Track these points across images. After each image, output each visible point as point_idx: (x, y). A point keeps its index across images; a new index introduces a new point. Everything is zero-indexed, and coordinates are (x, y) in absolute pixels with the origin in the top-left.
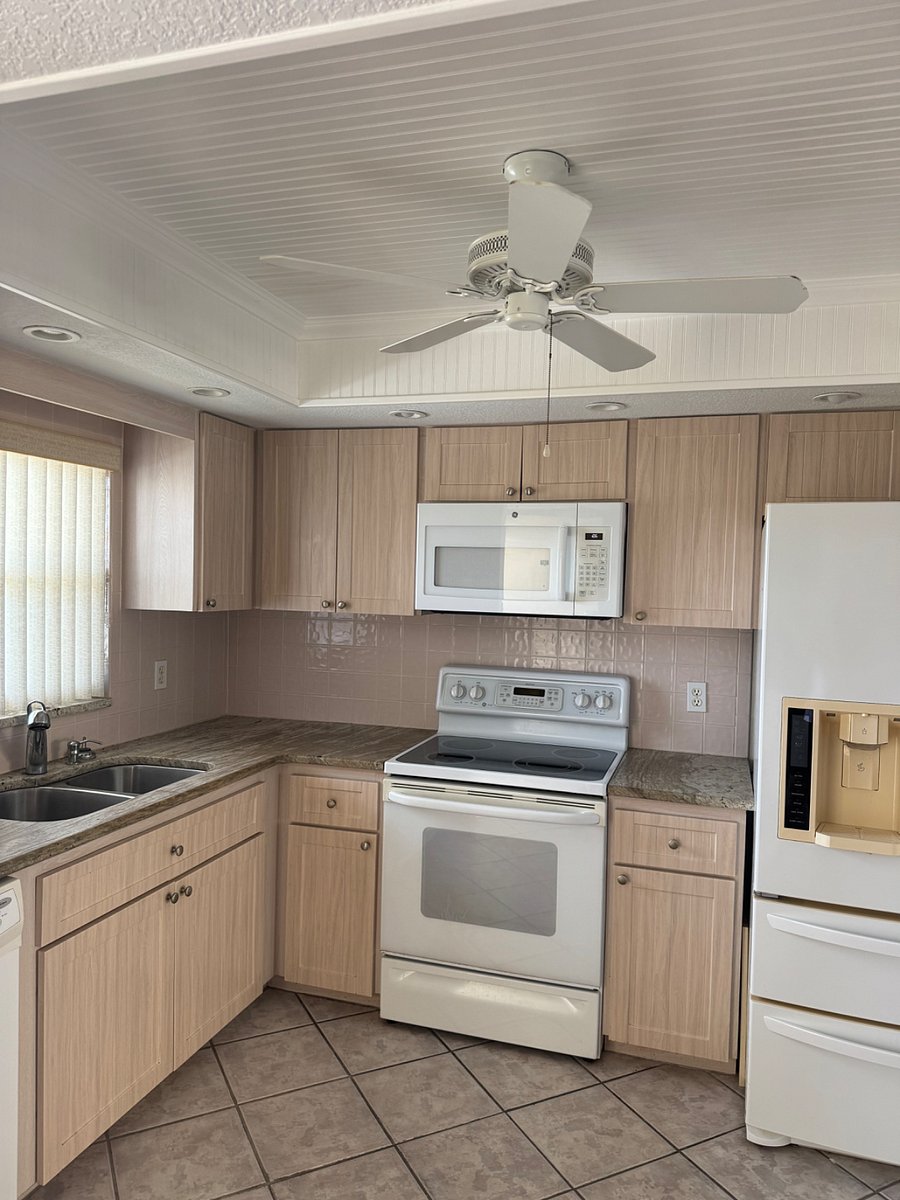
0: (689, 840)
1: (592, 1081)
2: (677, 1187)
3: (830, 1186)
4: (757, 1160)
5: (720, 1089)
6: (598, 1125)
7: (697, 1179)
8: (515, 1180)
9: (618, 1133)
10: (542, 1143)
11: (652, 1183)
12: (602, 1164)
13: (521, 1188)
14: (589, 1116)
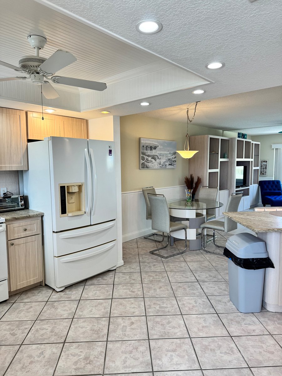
0: (28, 228)
1: (11, 304)
2: (55, 306)
3: (78, 289)
4: (62, 294)
5: (41, 288)
6: (25, 309)
7: (57, 303)
8: (21, 328)
9: (31, 307)
10: (17, 319)
11: (50, 309)
12: (35, 313)
13: (24, 328)
14: (21, 309)
